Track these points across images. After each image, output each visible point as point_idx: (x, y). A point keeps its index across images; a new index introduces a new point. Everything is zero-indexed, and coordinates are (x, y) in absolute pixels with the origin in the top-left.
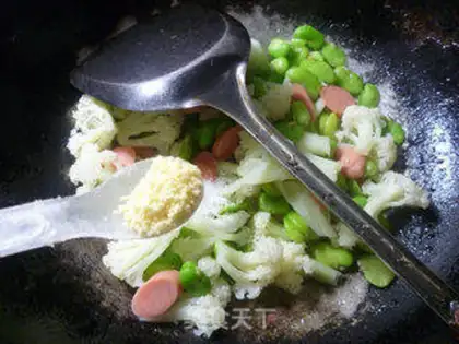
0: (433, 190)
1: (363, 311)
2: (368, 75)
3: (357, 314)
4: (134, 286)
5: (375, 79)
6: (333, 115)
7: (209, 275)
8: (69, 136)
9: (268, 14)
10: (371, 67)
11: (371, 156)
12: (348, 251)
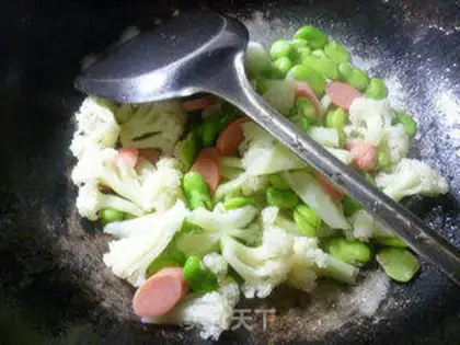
0: (451, 178)
1: (385, 308)
2: (372, 70)
3: (379, 311)
4: (135, 285)
5: (380, 74)
6: (339, 109)
7: (215, 271)
8: (72, 138)
9: (269, 19)
10: (376, 63)
11: (382, 147)
12: (365, 243)
